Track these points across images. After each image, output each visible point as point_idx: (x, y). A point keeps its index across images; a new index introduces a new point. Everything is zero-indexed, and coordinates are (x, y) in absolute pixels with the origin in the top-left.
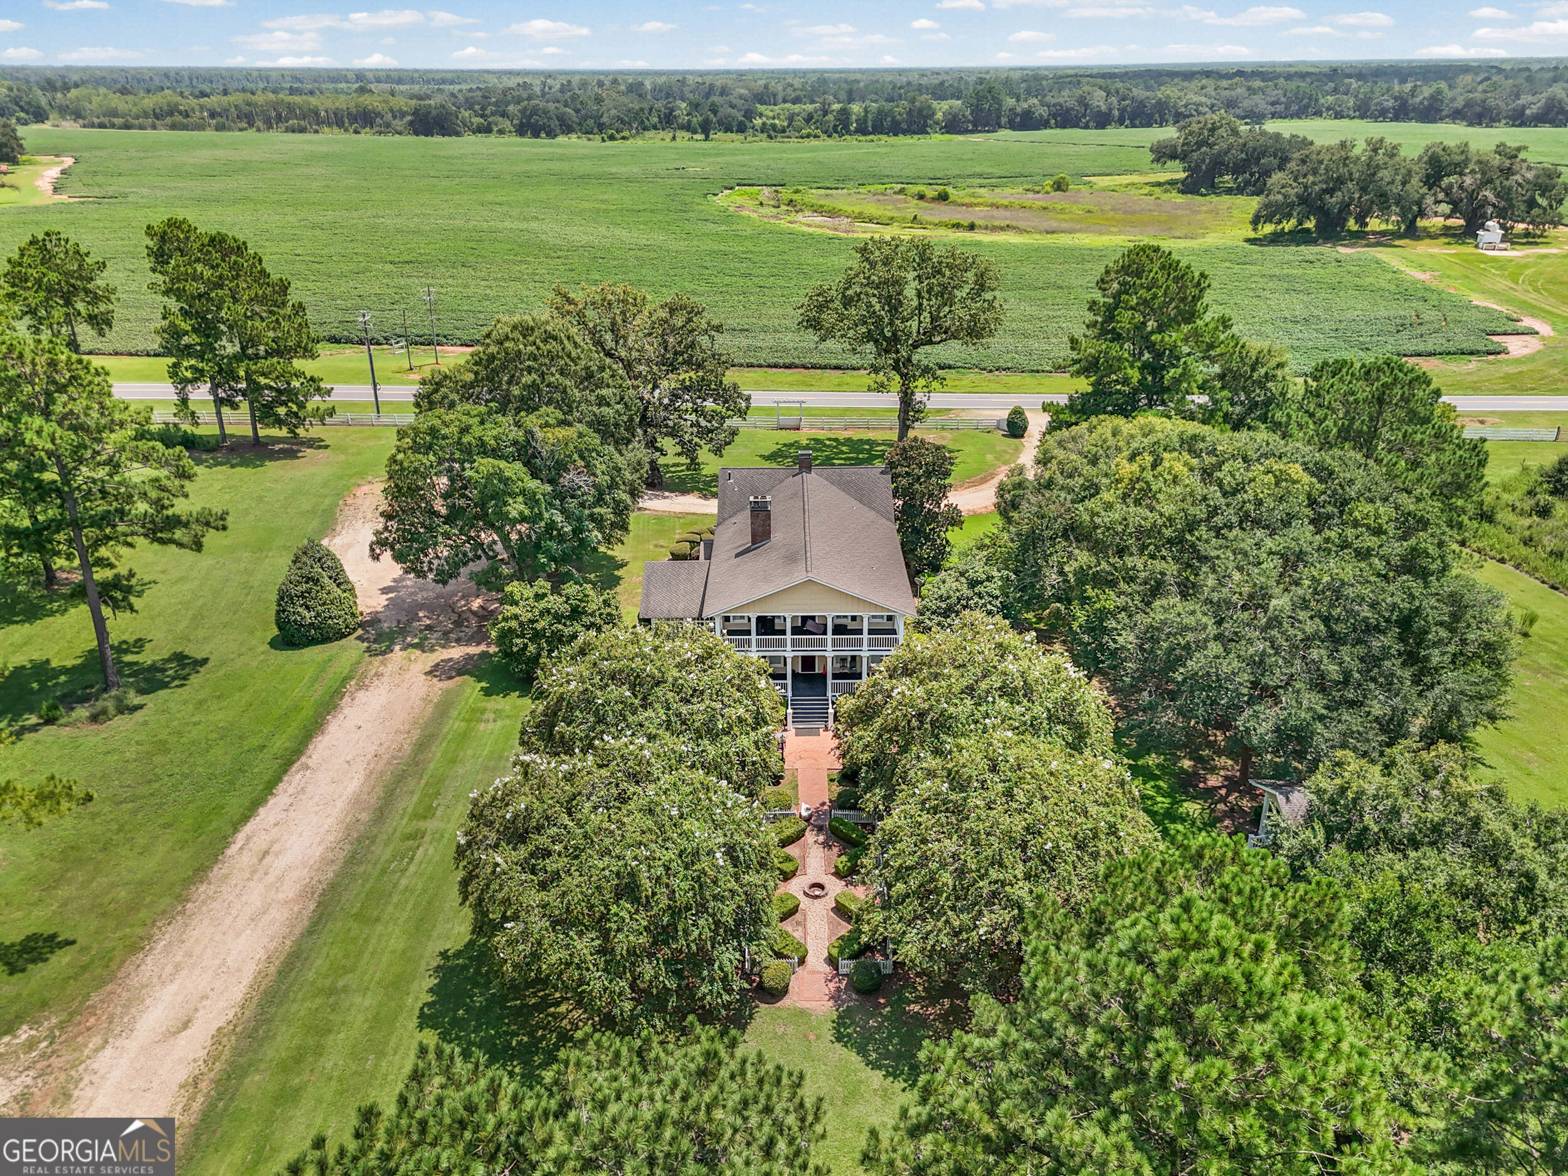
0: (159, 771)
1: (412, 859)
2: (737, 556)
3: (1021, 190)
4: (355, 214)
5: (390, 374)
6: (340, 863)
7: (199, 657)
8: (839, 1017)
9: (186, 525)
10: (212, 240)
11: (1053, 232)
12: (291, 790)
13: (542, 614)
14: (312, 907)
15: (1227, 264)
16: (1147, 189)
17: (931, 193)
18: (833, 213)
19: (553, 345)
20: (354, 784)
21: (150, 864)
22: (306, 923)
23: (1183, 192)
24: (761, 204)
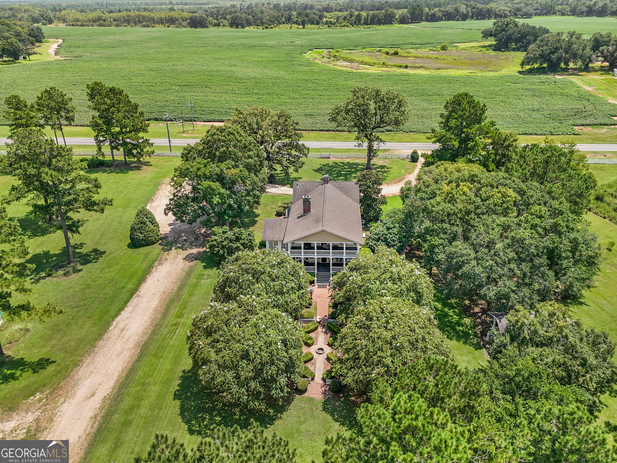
0: (87, 296)
1: (174, 334)
2: (298, 218)
3: (428, 50)
4: (166, 64)
5: (176, 134)
6: (149, 334)
7: (102, 251)
8: (325, 401)
9: (98, 204)
10: (111, 89)
11: (439, 69)
12: (133, 305)
13: (225, 239)
14: (139, 351)
15: (509, 84)
16: (480, 49)
17: (392, 52)
18: (351, 61)
19: (231, 137)
20: (155, 303)
21: (83, 332)
22: (136, 357)
23: (494, 50)
24: (323, 57)
